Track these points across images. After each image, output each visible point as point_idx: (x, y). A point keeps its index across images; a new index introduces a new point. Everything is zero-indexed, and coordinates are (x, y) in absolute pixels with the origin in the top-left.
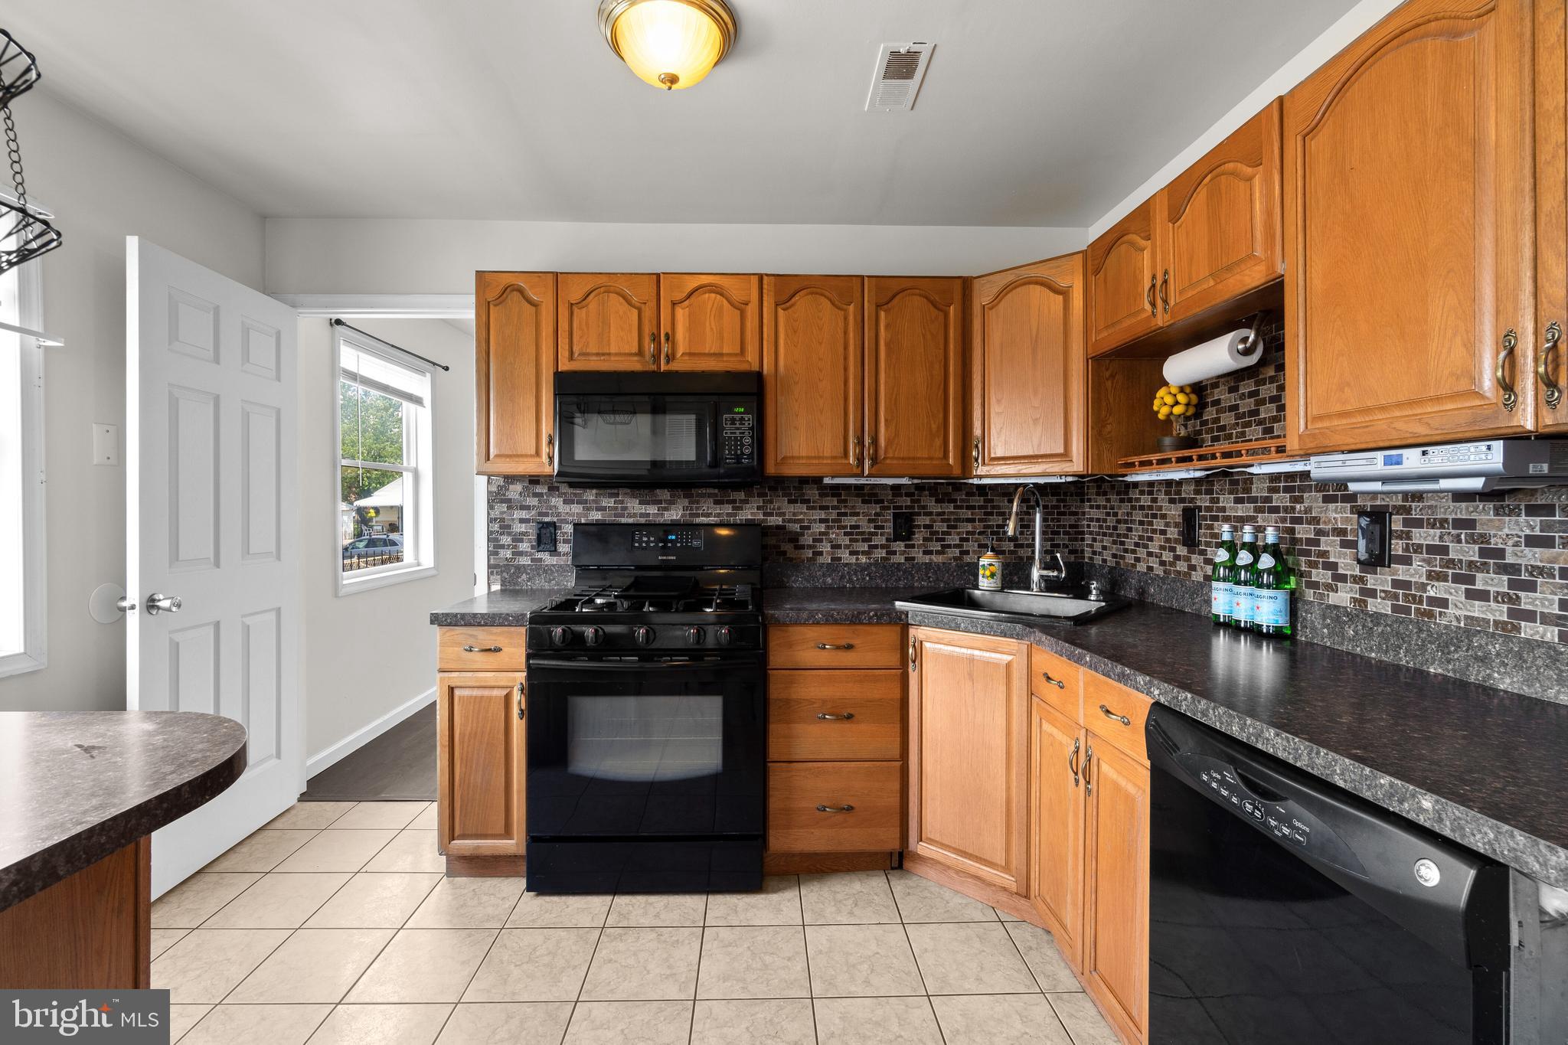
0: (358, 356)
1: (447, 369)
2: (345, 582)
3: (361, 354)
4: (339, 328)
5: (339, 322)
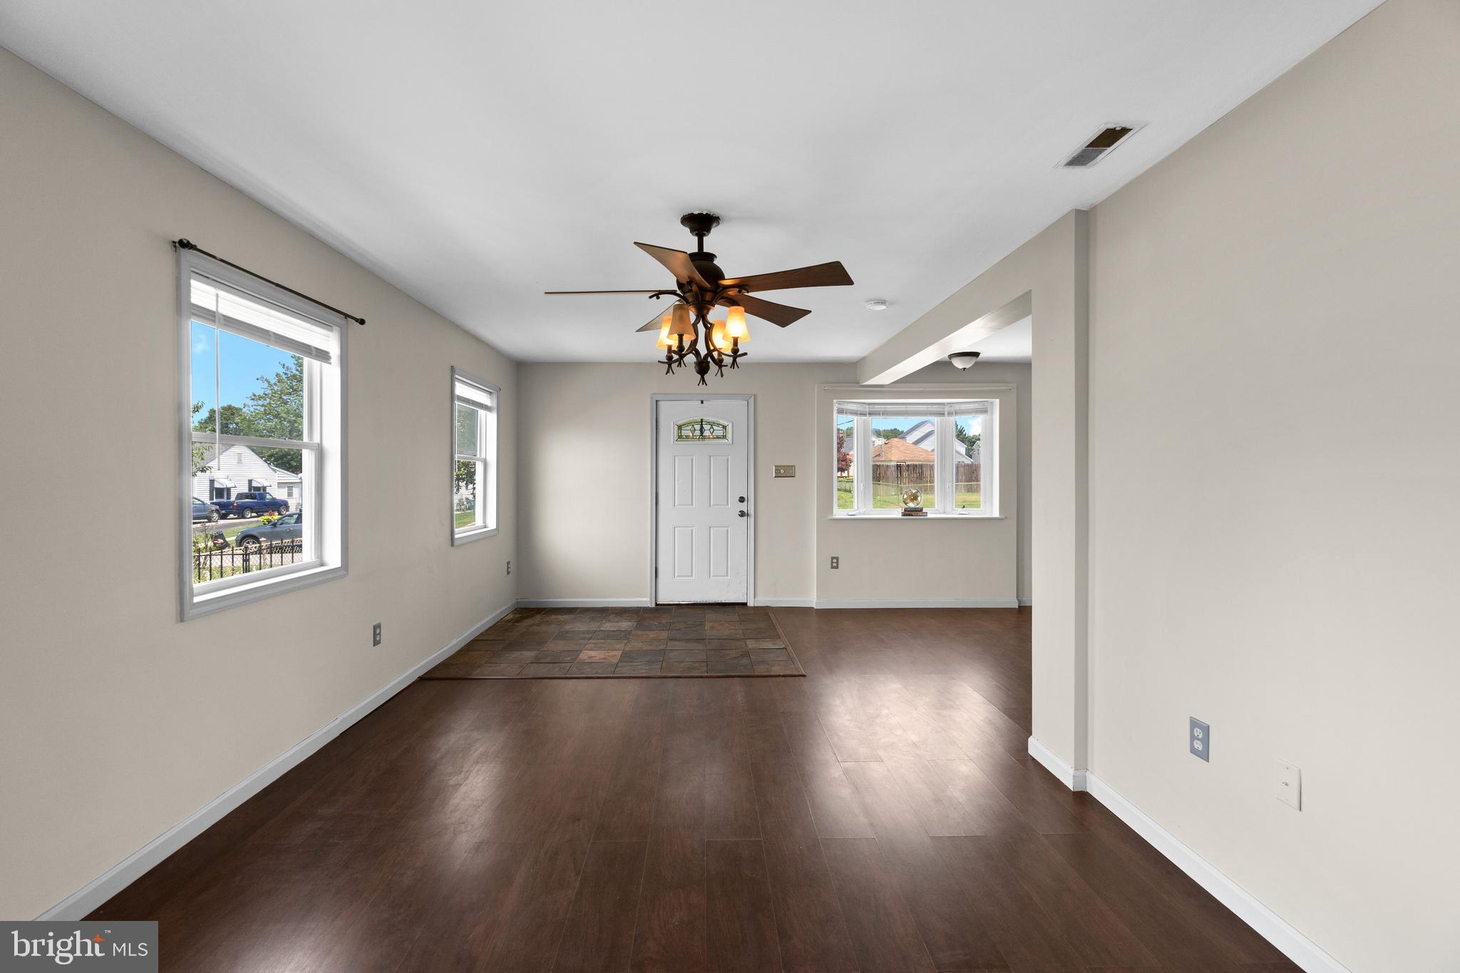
0: (217, 296)
1: (362, 322)
2: (196, 600)
3: (222, 293)
4: (186, 253)
5: (184, 244)
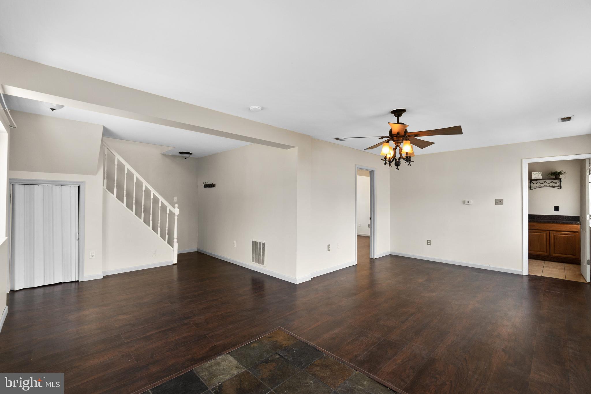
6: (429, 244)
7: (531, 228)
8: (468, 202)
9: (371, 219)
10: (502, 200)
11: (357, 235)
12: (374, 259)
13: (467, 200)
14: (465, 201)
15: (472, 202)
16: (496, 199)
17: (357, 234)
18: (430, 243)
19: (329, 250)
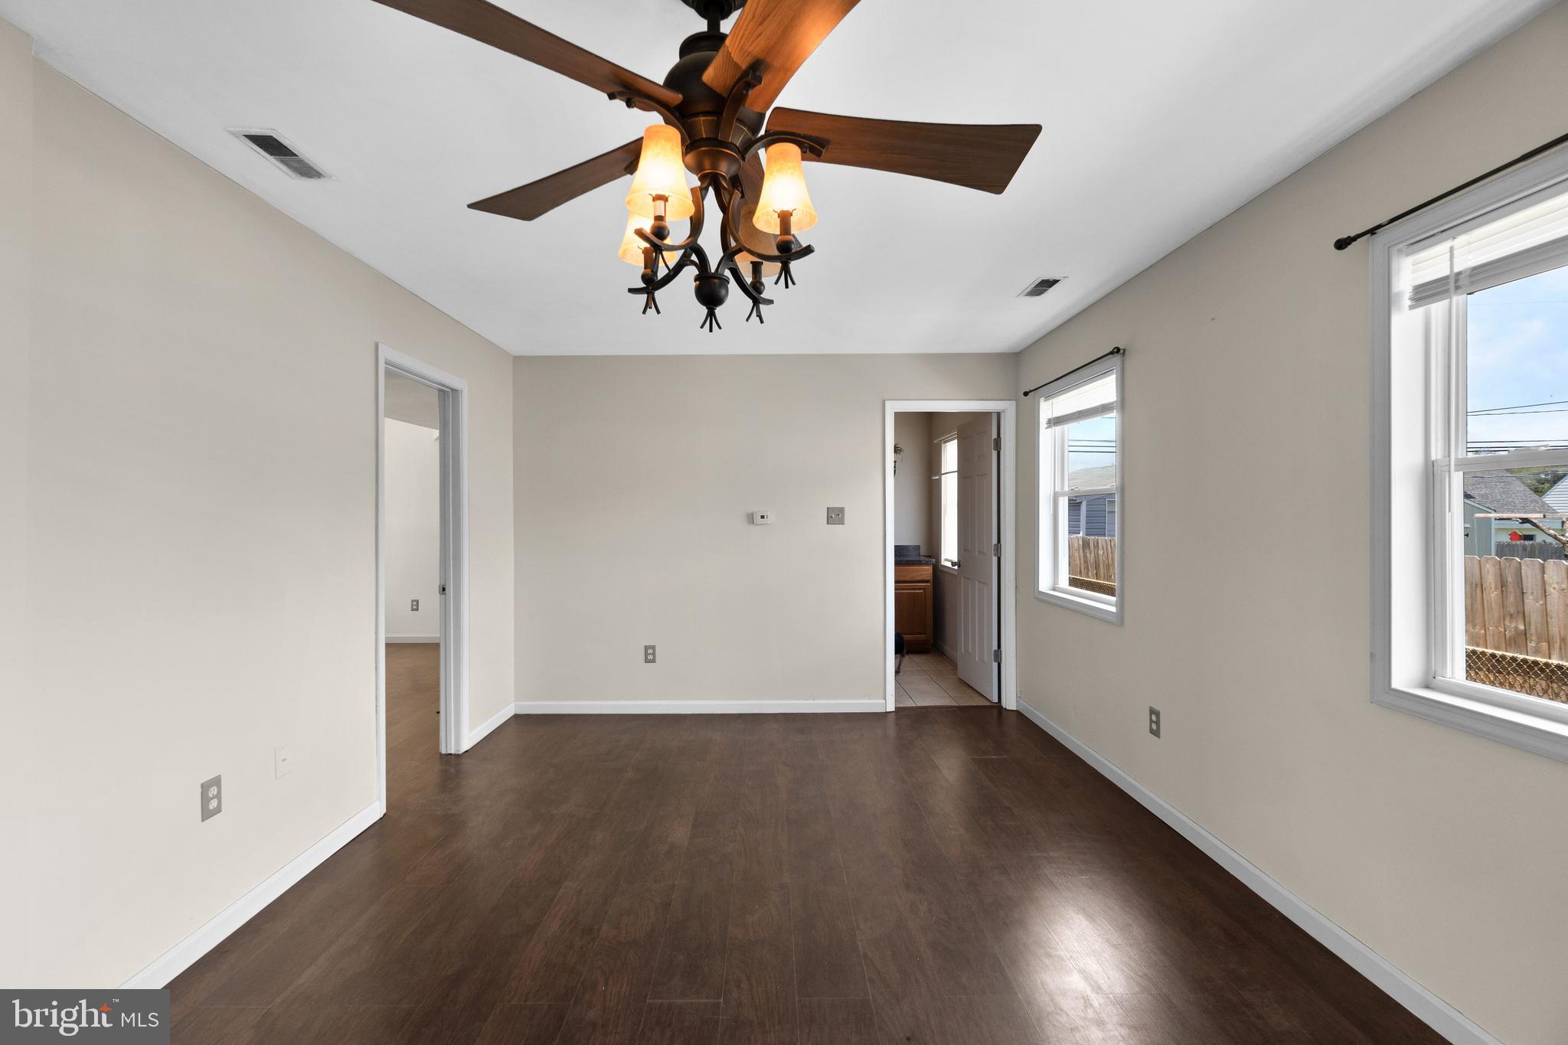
6: (650, 657)
7: (902, 579)
8: (763, 517)
9: (444, 589)
10: (841, 510)
11: (388, 645)
12: (457, 756)
13: (758, 510)
14: (753, 514)
15: (771, 518)
16: (828, 508)
17: (386, 638)
18: (654, 654)
19: (207, 814)
